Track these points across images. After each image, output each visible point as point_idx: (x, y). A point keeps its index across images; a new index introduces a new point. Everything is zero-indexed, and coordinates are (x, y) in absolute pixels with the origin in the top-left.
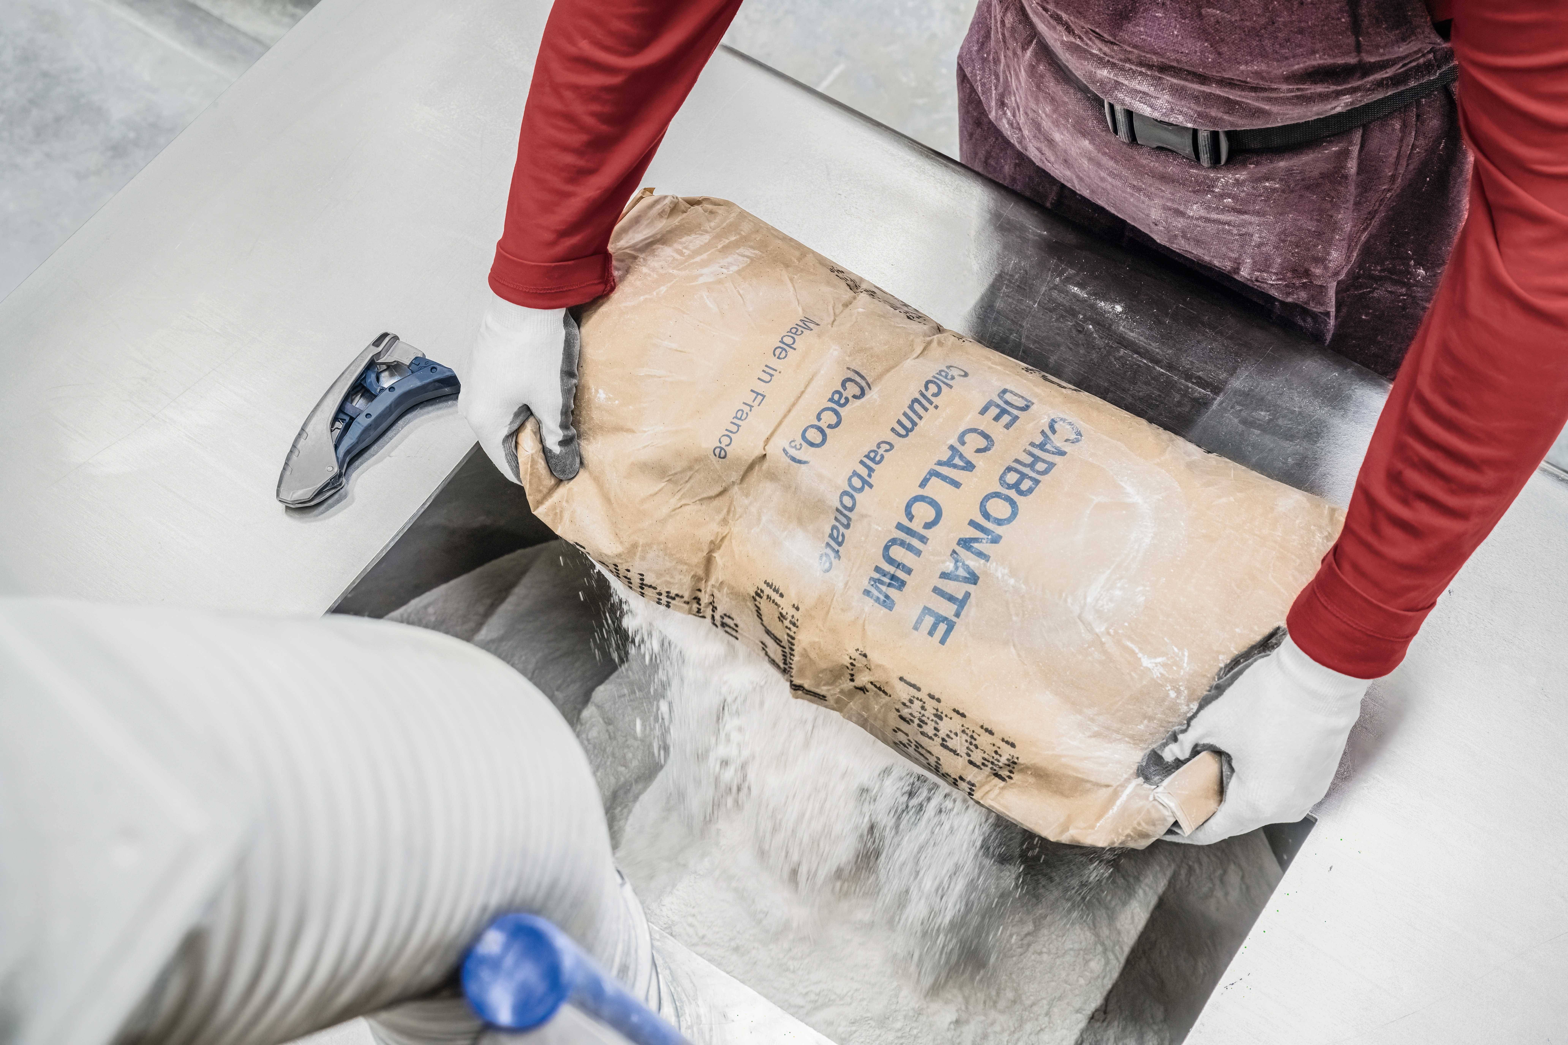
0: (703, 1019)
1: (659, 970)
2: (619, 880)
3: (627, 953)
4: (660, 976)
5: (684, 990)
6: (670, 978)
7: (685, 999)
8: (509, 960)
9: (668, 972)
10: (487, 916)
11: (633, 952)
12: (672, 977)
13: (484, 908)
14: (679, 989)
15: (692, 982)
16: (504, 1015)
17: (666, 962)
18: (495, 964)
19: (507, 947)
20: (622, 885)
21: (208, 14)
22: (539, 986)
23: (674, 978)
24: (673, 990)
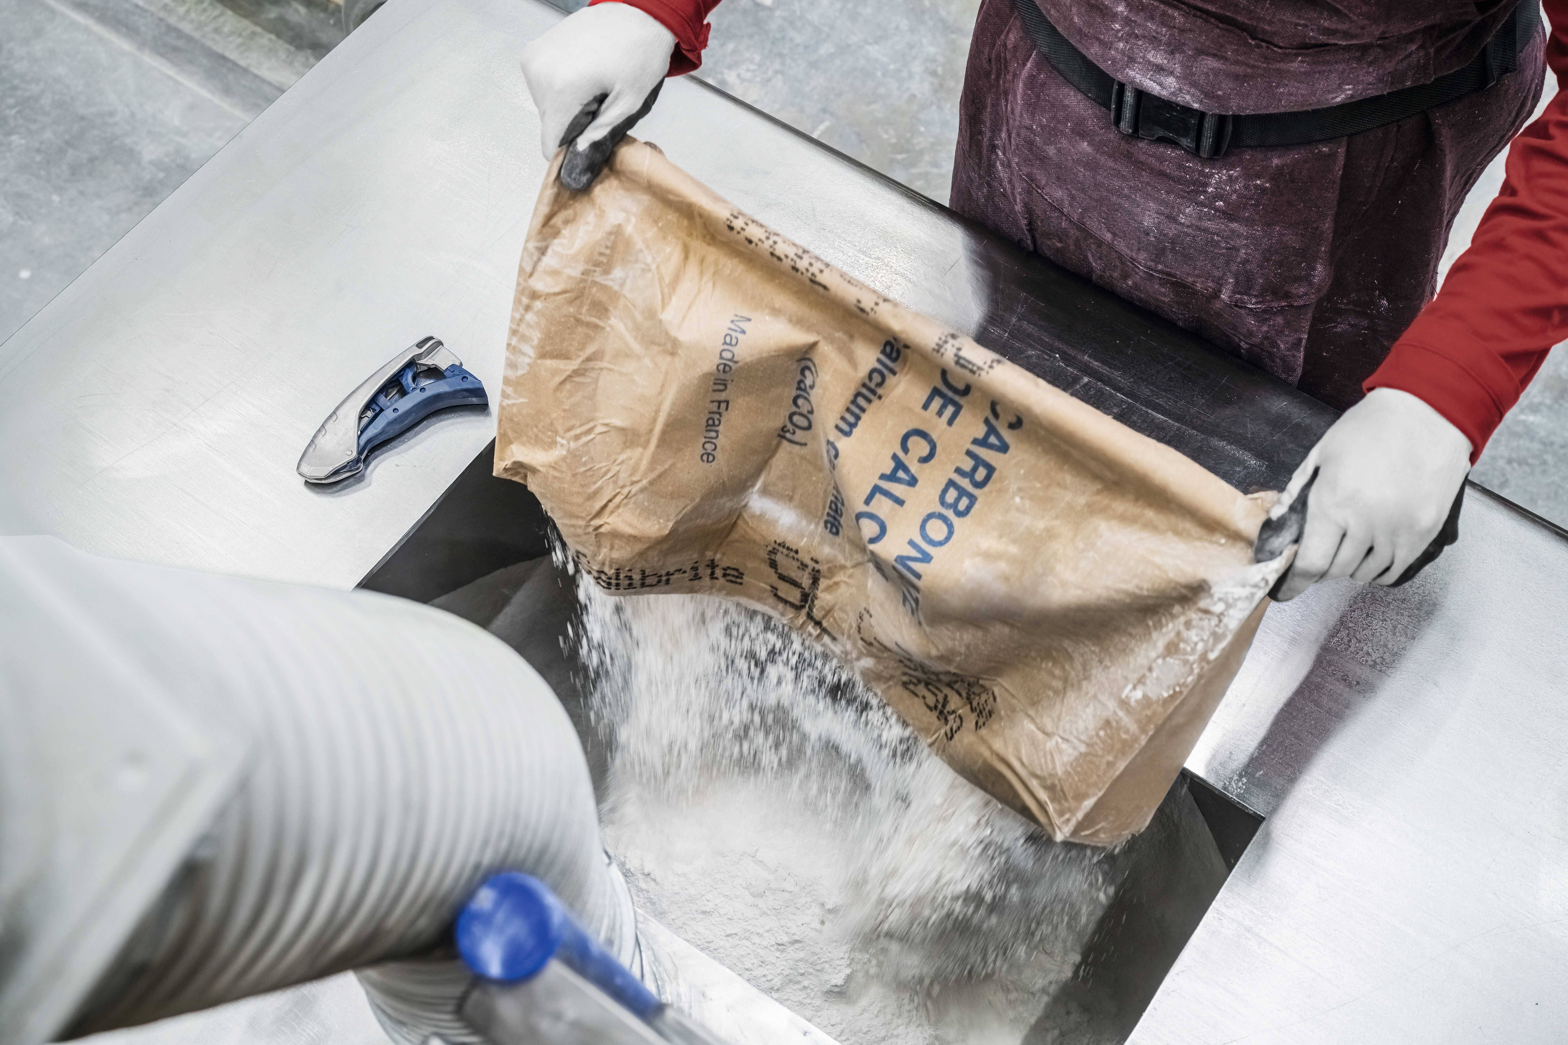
0: (683, 997)
1: (642, 949)
2: (606, 860)
3: (612, 929)
4: (643, 954)
5: (666, 970)
6: (653, 959)
7: (666, 978)
8: (500, 917)
9: (650, 952)
10: (479, 875)
11: (617, 927)
12: (655, 957)
13: (477, 867)
14: (661, 969)
15: (673, 962)
16: (494, 967)
17: (648, 944)
18: (486, 919)
19: (498, 904)
20: (609, 864)
21: (235, 64)
22: (529, 943)
23: (656, 959)
24: (655, 969)
